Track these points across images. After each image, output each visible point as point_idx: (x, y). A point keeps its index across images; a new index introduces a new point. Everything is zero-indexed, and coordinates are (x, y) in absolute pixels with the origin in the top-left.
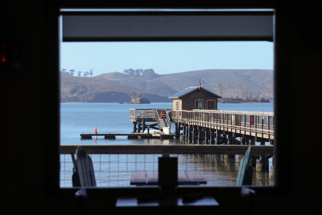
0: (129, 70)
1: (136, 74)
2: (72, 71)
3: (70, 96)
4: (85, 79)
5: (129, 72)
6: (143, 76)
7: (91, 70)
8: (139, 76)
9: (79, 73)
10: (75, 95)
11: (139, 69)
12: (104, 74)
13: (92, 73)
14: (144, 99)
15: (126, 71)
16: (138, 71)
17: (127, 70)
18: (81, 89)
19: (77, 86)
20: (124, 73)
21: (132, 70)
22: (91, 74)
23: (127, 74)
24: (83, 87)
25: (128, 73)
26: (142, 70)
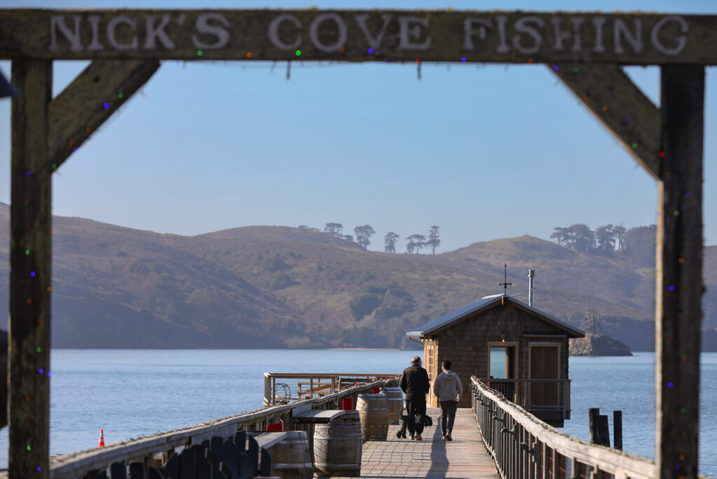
0: (571, 229)
1: (598, 244)
2: (365, 230)
3: (349, 325)
4: (409, 262)
5: (572, 238)
6: (626, 253)
7: (435, 227)
8: (608, 251)
9: (391, 239)
10: (369, 319)
11: (609, 227)
12: (482, 245)
13: (439, 241)
14: (611, 339)
15: (563, 233)
16: (605, 234)
17: (565, 230)
18: (388, 301)
19: (374, 290)
20: (552, 240)
21: (582, 229)
22: (435, 242)
23: (564, 244)
24: (399, 293)
25: (570, 241)
26: (620, 230)
